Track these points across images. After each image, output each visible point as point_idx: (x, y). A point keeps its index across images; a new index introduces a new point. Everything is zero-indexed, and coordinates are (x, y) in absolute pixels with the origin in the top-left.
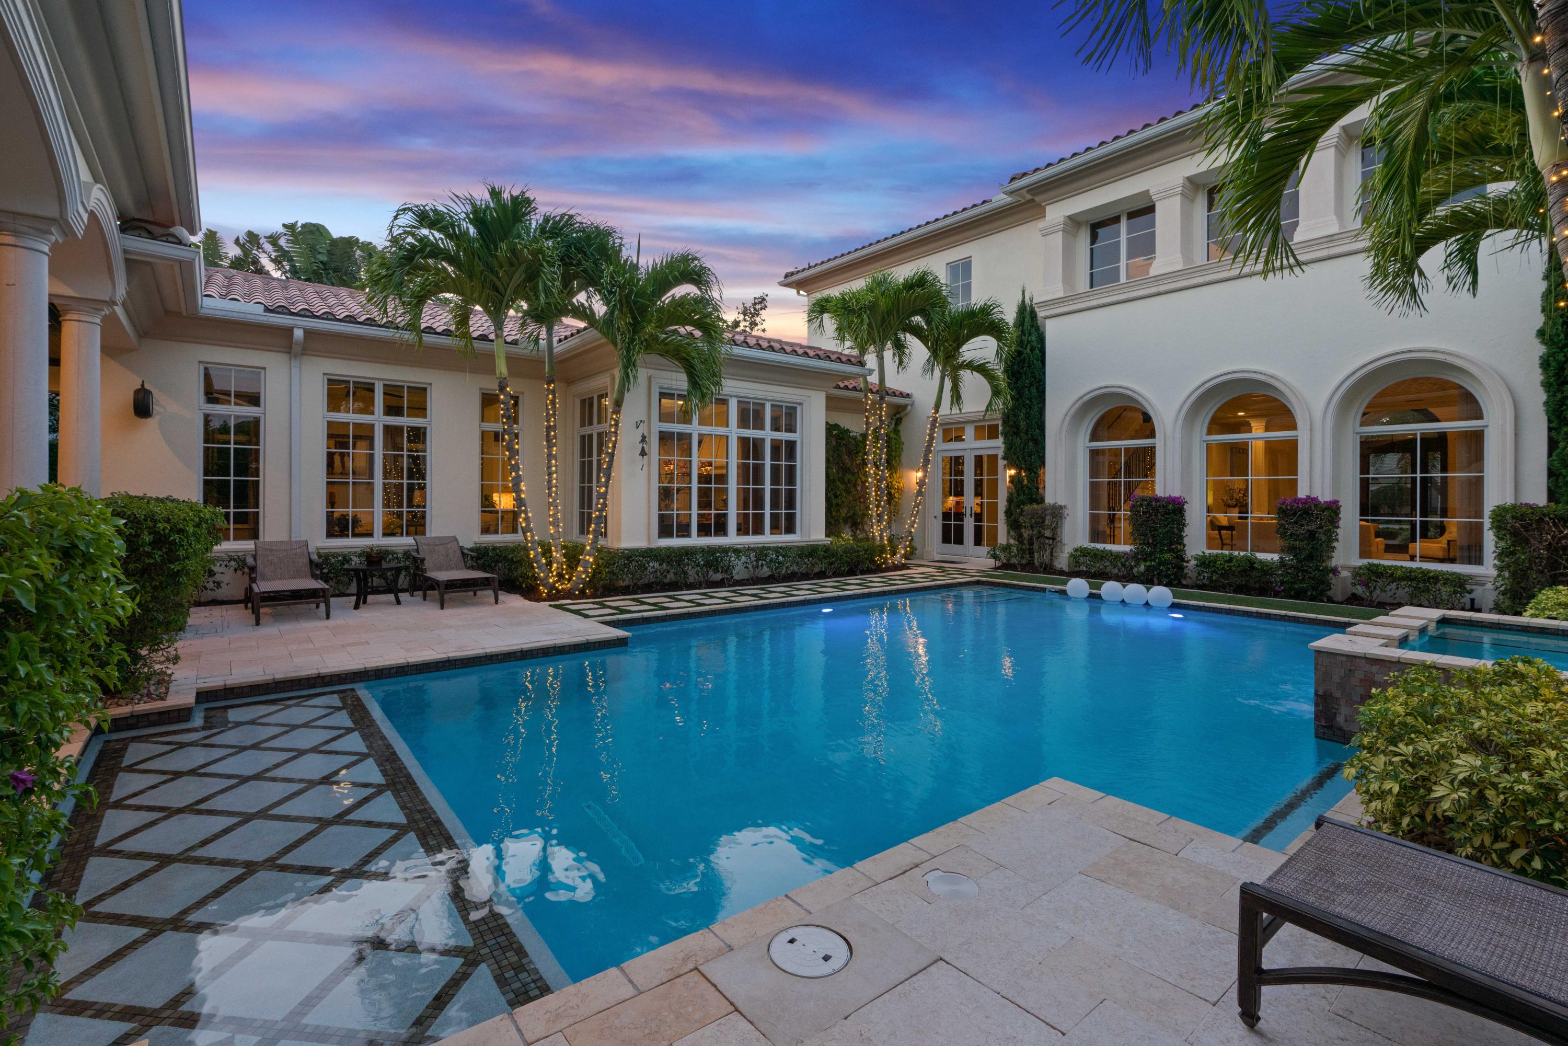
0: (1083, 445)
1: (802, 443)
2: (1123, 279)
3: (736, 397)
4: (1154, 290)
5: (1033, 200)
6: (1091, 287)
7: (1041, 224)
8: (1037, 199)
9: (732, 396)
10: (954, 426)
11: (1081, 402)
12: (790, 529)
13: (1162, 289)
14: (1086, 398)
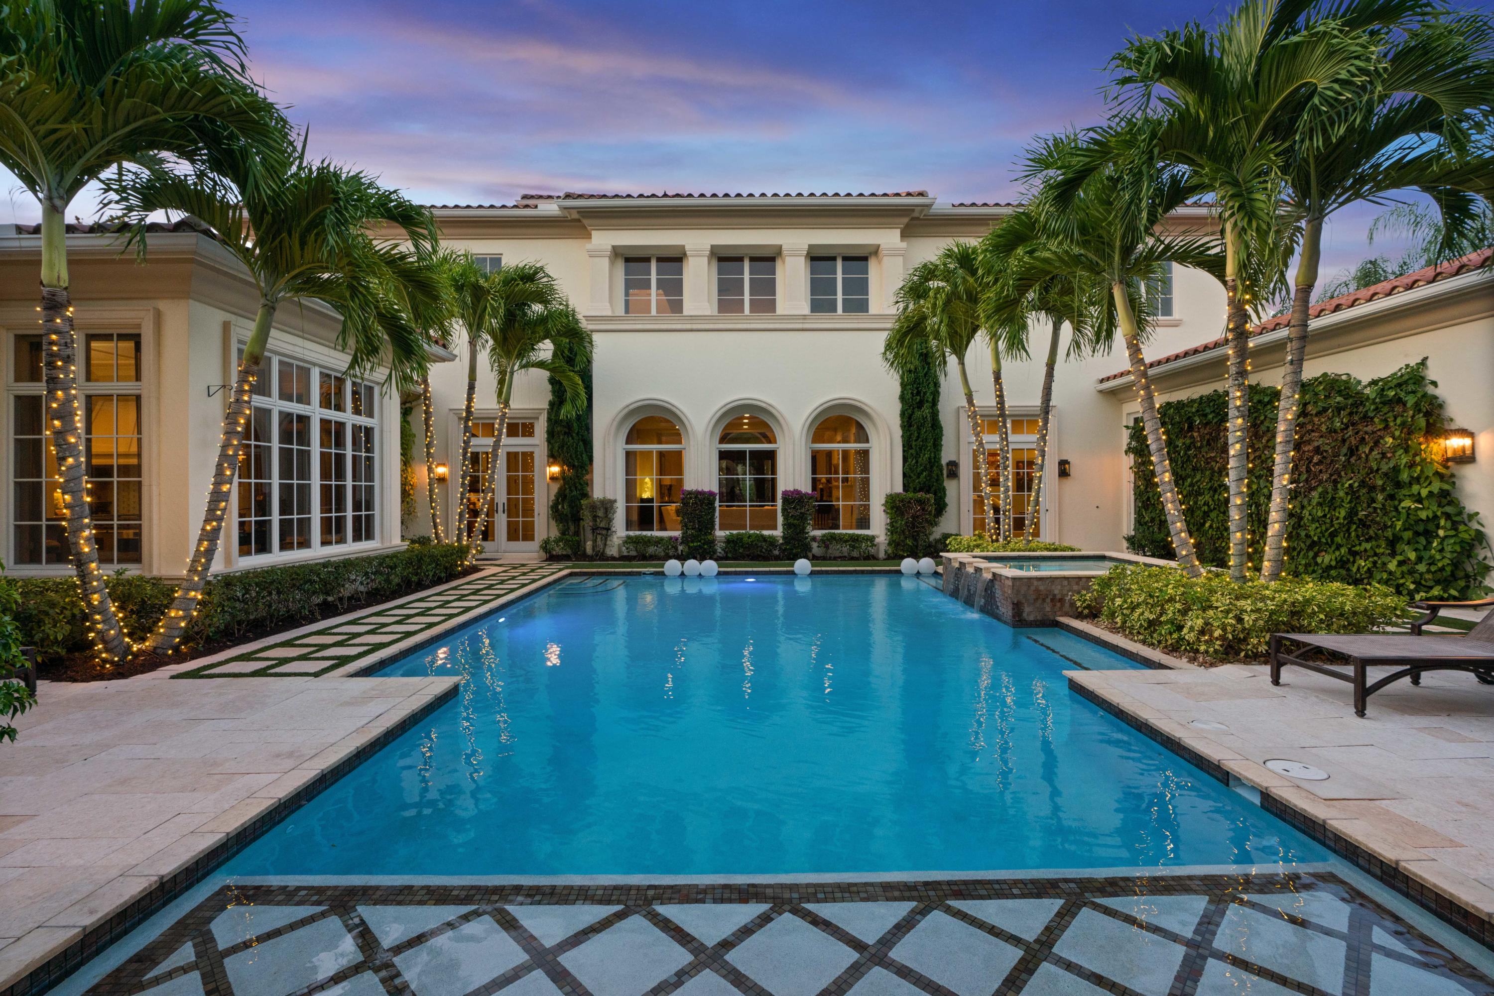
0: (620, 447)
1: (382, 431)
2: (654, 312)
3: (320, 366)
4: (689, 327)
5: (579, 221)
6: (627, 311)
7: (589, 246)
8: (585, 222)
9: (315, 364)
10: (481, 422)
11: (627, 410)
12: (369, 536)
13: (695, 327)
14: (631, 407)
